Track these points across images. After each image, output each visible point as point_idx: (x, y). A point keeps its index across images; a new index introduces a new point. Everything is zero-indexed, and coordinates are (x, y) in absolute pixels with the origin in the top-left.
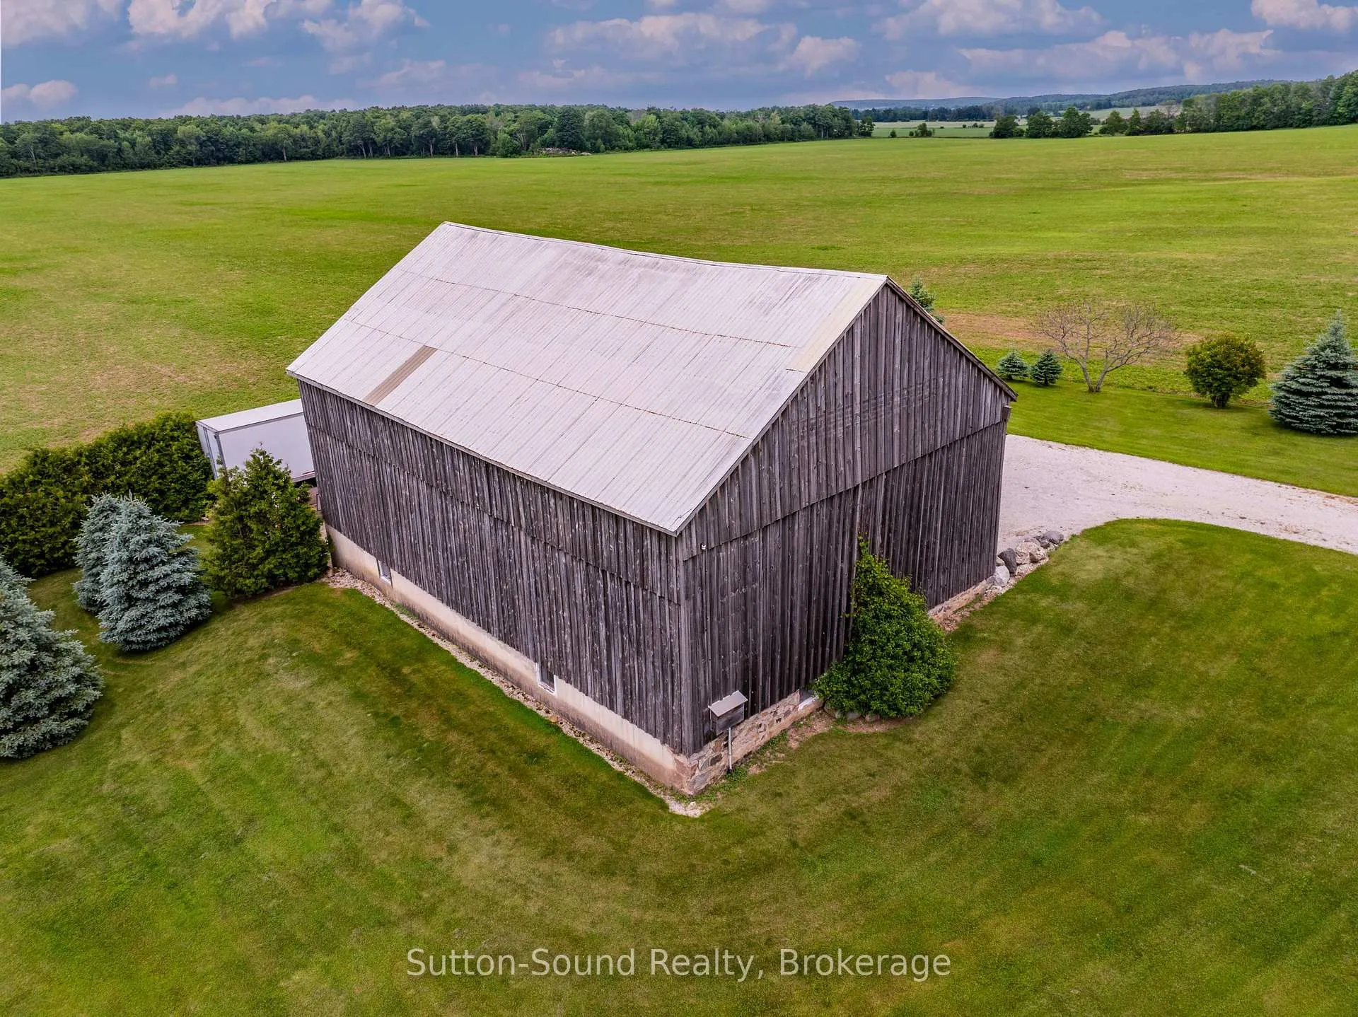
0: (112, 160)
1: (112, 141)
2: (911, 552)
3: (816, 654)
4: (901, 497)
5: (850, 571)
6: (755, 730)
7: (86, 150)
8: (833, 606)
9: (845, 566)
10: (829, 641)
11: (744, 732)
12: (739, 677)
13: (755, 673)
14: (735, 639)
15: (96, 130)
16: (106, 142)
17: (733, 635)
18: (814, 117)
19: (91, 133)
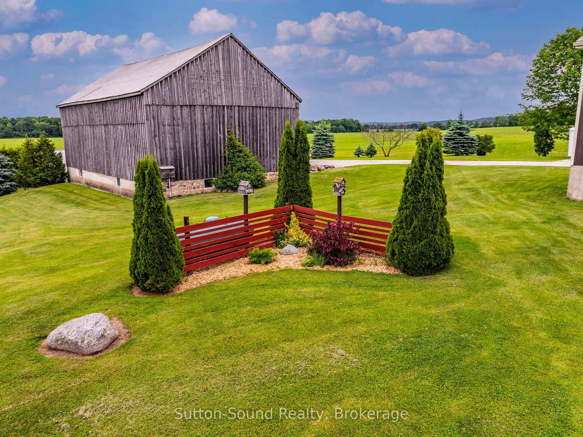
0: (55, 133)
1: (55, 125)
2: (255, 144)
3: (210, 167)
4: (247, 119)
5: (224, 140)
6: (183, 187)
7: (44, 128)
8: (217, 150)
9: (222, 136)
10: (216, 164)
11: (177, 186)
12: (173, 161)
13: (181, 163)
14: (170, 145)
15: (50, 121)
16: (53, 126)
17: (169, 143)
18: (344, 124)
19: (47, 122)
